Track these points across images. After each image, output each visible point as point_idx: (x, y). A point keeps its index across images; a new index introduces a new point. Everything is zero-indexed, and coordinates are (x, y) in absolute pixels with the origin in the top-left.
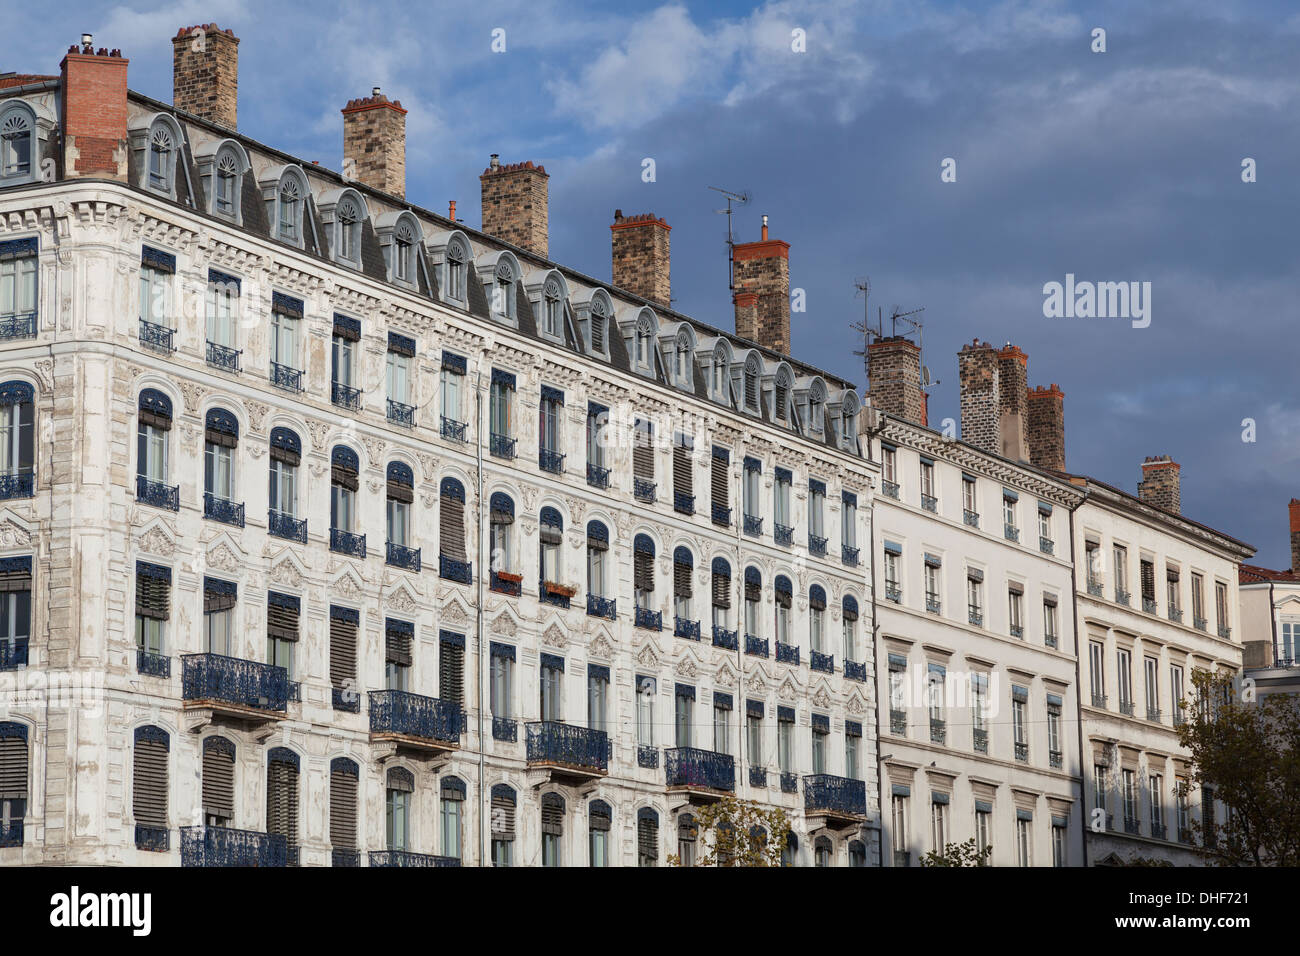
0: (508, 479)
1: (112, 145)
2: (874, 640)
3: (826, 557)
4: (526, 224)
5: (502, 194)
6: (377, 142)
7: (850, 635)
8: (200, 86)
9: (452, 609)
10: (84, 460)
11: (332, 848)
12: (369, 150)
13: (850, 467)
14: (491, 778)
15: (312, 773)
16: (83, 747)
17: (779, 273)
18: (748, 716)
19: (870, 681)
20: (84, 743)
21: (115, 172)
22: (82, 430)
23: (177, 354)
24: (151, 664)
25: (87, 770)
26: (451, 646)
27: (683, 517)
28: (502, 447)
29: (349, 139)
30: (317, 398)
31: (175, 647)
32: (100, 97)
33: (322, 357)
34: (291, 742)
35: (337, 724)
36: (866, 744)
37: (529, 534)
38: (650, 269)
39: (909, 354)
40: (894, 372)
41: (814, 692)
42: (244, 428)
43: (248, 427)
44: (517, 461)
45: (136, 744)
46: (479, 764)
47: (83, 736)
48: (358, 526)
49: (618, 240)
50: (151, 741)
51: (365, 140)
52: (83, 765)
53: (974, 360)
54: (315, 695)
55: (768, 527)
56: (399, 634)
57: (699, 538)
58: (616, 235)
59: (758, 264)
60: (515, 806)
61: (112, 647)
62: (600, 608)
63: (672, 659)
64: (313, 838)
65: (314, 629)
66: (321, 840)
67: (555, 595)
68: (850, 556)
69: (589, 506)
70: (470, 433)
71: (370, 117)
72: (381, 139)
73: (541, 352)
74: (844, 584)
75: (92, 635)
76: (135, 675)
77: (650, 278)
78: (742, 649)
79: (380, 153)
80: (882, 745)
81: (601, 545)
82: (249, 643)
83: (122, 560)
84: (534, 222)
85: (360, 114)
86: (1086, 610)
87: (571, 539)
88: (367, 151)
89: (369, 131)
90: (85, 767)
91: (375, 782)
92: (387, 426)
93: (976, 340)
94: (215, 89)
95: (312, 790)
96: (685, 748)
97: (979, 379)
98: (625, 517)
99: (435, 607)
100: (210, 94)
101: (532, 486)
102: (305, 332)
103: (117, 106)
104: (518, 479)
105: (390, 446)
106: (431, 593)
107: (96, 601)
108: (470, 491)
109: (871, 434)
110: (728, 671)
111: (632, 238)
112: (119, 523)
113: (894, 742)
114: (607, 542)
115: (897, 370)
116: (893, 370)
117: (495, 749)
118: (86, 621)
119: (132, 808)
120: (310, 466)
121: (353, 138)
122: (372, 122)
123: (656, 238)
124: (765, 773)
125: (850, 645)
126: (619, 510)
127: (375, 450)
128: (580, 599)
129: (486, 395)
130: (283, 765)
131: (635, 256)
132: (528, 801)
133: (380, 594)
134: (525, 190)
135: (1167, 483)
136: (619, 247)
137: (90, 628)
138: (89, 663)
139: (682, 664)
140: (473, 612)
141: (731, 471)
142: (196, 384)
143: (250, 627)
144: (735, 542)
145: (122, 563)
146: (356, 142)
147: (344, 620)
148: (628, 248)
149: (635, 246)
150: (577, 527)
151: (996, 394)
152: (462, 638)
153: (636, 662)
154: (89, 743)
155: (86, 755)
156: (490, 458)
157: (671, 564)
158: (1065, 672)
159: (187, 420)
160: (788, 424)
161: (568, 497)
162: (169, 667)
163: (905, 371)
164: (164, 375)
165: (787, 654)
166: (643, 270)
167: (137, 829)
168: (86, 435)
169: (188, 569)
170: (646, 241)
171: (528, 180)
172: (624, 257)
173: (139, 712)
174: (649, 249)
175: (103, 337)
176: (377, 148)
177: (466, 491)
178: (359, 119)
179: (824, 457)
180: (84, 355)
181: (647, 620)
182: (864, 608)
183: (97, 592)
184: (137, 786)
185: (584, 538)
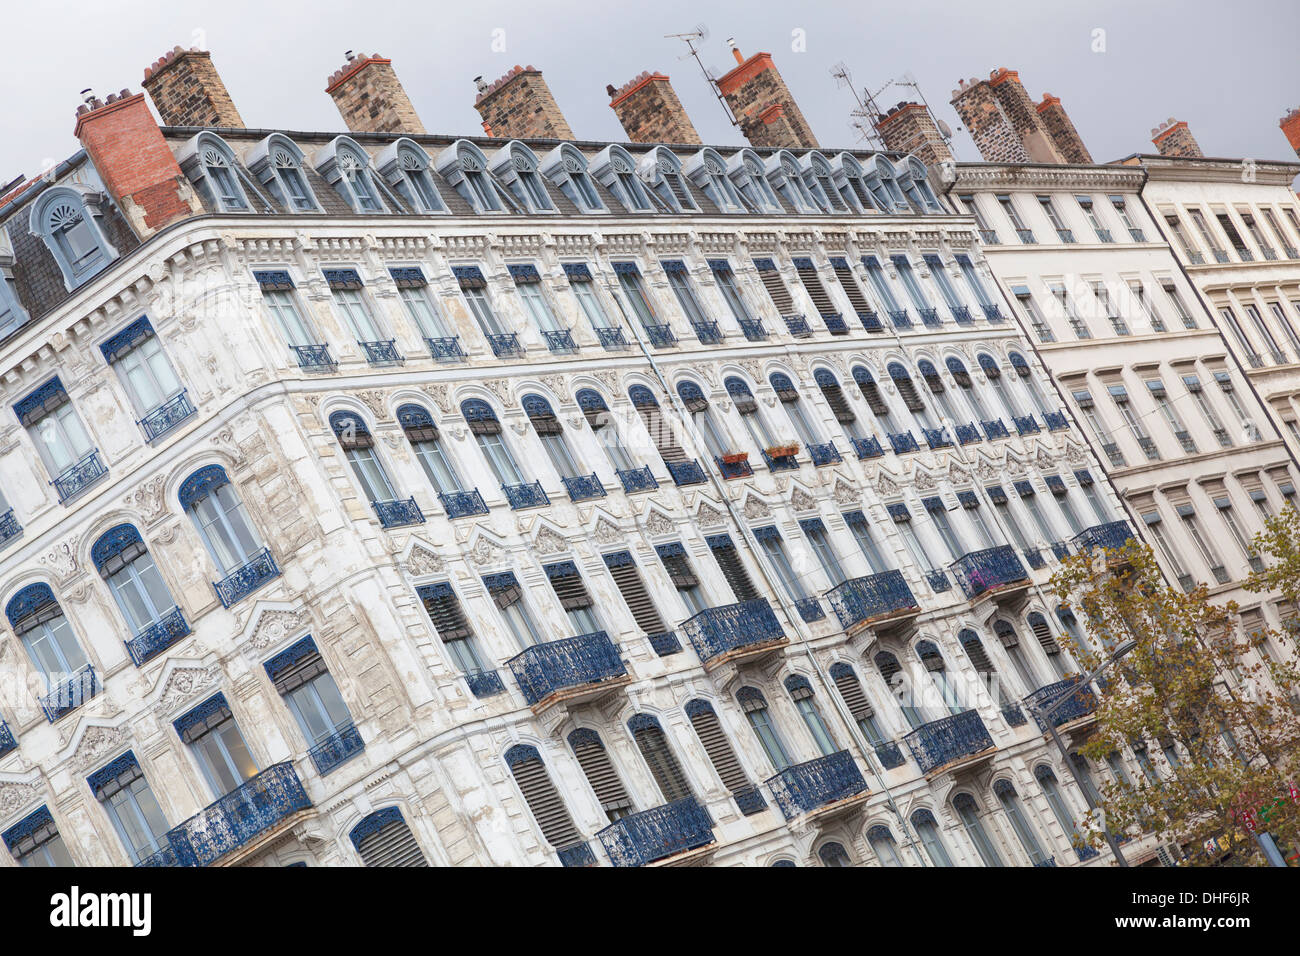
0: (681, 366)
1: (172, 186)
2: (1054, 385)
3: (976, 323)
4: (546, 128)
5: (506, 112)
6: (378, 103)
7: (1032, 388)
8: (196, 115)
9: (705, 514)
10: (314, 509)
11: (731, 793)
12: (374, 114)
13: (950, 228)
14: (824, 662)
15: (676, 728)
16: (467, 796)
17: (776, 85)
18: (996, 504)
19: (1072, 425)
20: (466, 792)
21: (190, 211)
22: (295, 482)
23: (340, 368)
24: (484, 685)
25: (484, 817)
26: (723, 549)
27: (842, 338)
28: (661, 336)
29: (348, 115)
30: (481, 358)
31: (493, 659)
32: (134, 144)
33: (465, 316)
34: (643, 705)
35: (670, 670)
36: (1102, 487)
37: (727, 411)
38: (671, 125)
39: (919, 115)
40: (915, 138)
41: (1034, 456)
42: (437, 416)
43: (439, 412)
44: (680, 344)
45: (513, 770)
46: (807, 654)
47: (462, 785)
48: (584, 469)
49: (624, 114)
50: (523, 760)
51: (365, 107)
52: (476, 815)
53: (970, 101)
54: (638, 650)
55: (914, 316)
56: (674, 558)
57: (865, 352)
58: (620, 111)
59: (749, 87)
60: (857, 680)
61: (442, 684)
62: (824, 456)
63: (905, 479)
64: (710, 792)
65: (601, 586)
66: (717, 790)
67: (781, 460)
68: (993, 314)
69: (761, 361)
70: (627, 334)
71: (359, 83)
72: (381, 97)
73: (645, 228)
74: (1003, 343)
75: (416, 681)
76: (475, 702)
77: (675, 134)
78: (957, 444)
79: (387, 112)
80: (1115, 482)
81: (791, 395)
82: (554, 625)
83: (402, 592)
84: (552, 122)
85: (347, 85)
86: (1201, 281)
87: (764, 400)
88: (373, 116)
89: (365, 96)
90: (480, 815)
91: (731, 711)
92: (554, 359)
93: (961, 82)
94: (213, 110)
95: (684, 745)
96: (963, 559)
97: (985, 115)
98: (796, 359)
99: (689, 517)
100: (211, 117)
101: (705, 363)
102: (437, 297)
103: (156, 145)
104: (691, 361)
105: (568, 378)
106: (679, 505)
107: (402, 644)
108: (656, 391)
109: (946, 193)
110: (958, 469)
111: (637, 105)
112: (381, 557)
113: (1122, 475)
114: (794, 390)
115: (916, 136)
116: (912, 138)
117: (813, 632)
118: (403, 668)
119: (543, 836)
120: (512, 426)
121: (352, 112)
122: (363, 85)
123: (661, 92)
124: (1038, 551)
125: (1038, 399)
126: (787, 354)
127: (557, 386)
128: (803, 455)
129: (620, 292)
130: (647, 731)
131: (648, 120)
132: (866, 670)
133: (637, 525)
134: (527, 95)
135: (1183, 145)
136: (629, 120)
137: (410, 674)
138: (428, 709)
139: (917, 479)
140: (721, 507)
141: (856, 276)
142: (373, 390)
143: (547, 610)
144: (895, 342)
145: (404, 595)
146: (357, 114)
147: (621, 565)
148: (638, 116)
149: (644, 112)
150: (762, 386)
151: (1007, 123)
152: (726, 537)
153: (880, 495)
154: (472, 789)
155: (473, 803)
156: (656, 352)
157: (856, 387)
158: (1215, 347)
159: (383, 429)
160: (877, 211)
161: (741, 361)
162: (499, 680)
163: (924, 132)
164: (340, 393)
165: (995, 430)
166: (664, 130)
167: (559, 854)
168: (303, 483)
169: (463, 576)
170: (655, 99)
171: (525, 84)
172: (639, 127)
173: (498, 737)
174: (660, 106)
175: (267, 378)
176: (382, 108)
177: (654, 393)
178: (348, 90)
179: (923, 228)
180: (258, 406)
181: (867, 450)
182: (1030, 359)
183: (398, 635)
184: (536, 812)
185: (774, 394)
